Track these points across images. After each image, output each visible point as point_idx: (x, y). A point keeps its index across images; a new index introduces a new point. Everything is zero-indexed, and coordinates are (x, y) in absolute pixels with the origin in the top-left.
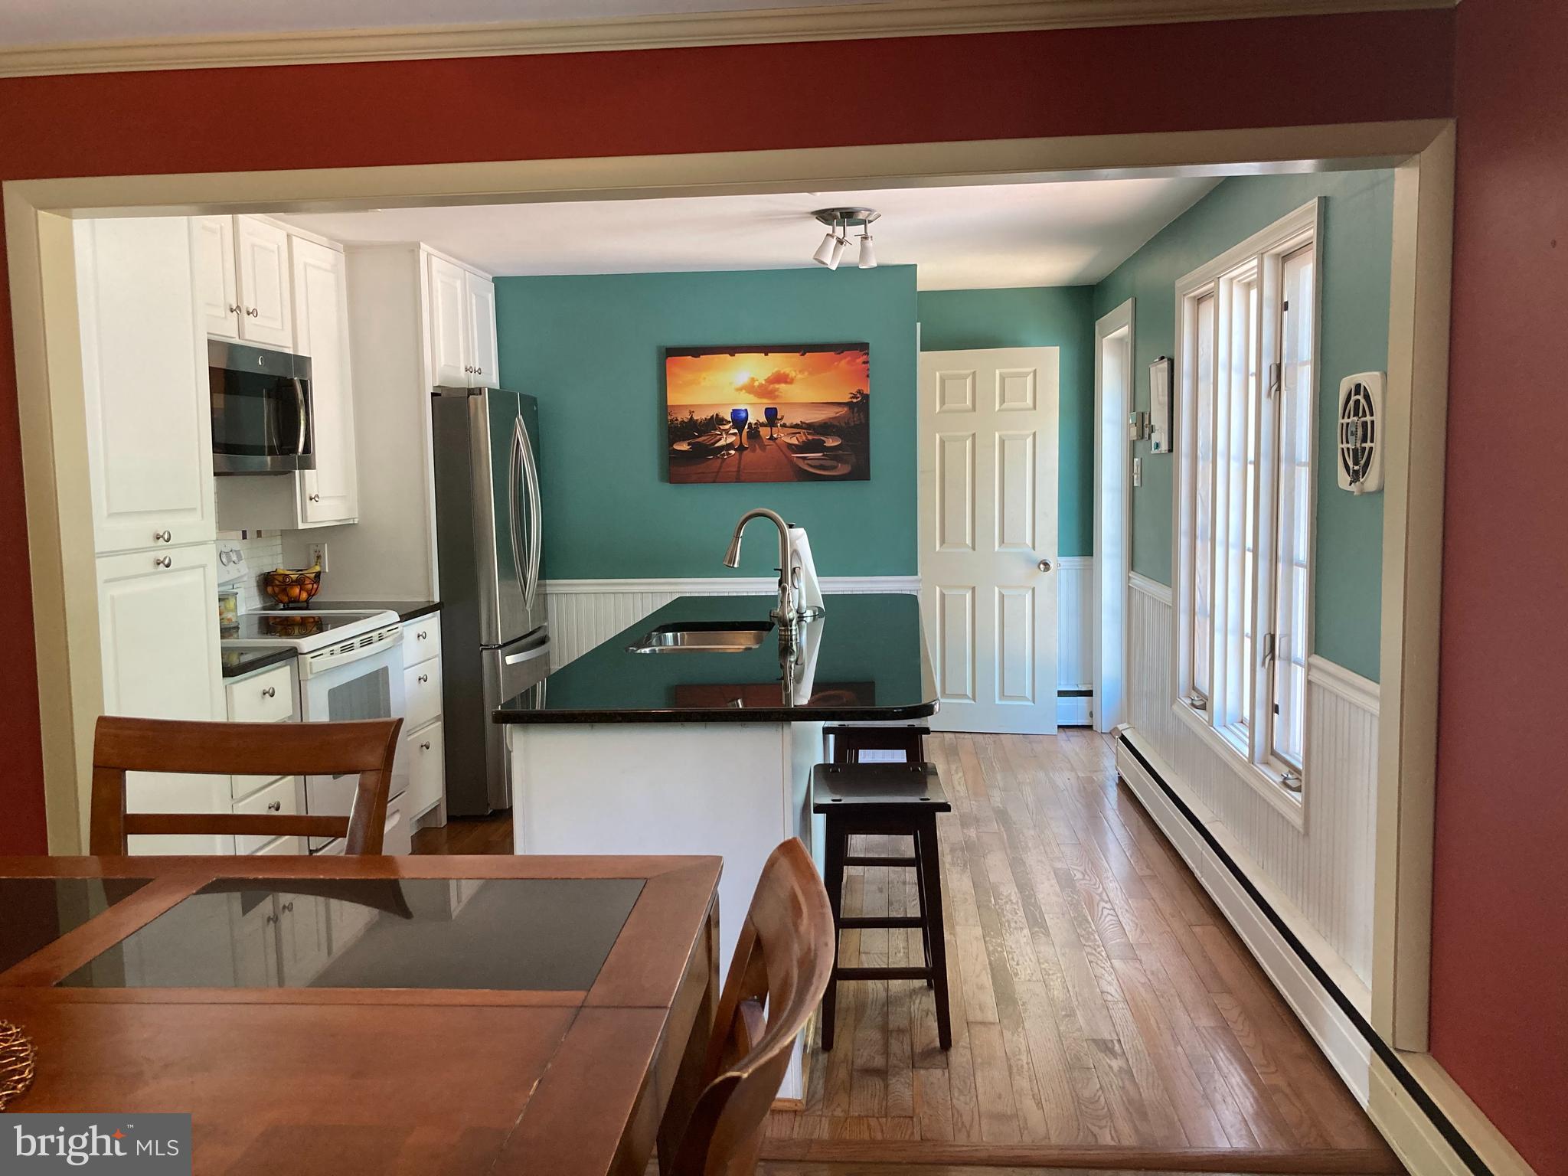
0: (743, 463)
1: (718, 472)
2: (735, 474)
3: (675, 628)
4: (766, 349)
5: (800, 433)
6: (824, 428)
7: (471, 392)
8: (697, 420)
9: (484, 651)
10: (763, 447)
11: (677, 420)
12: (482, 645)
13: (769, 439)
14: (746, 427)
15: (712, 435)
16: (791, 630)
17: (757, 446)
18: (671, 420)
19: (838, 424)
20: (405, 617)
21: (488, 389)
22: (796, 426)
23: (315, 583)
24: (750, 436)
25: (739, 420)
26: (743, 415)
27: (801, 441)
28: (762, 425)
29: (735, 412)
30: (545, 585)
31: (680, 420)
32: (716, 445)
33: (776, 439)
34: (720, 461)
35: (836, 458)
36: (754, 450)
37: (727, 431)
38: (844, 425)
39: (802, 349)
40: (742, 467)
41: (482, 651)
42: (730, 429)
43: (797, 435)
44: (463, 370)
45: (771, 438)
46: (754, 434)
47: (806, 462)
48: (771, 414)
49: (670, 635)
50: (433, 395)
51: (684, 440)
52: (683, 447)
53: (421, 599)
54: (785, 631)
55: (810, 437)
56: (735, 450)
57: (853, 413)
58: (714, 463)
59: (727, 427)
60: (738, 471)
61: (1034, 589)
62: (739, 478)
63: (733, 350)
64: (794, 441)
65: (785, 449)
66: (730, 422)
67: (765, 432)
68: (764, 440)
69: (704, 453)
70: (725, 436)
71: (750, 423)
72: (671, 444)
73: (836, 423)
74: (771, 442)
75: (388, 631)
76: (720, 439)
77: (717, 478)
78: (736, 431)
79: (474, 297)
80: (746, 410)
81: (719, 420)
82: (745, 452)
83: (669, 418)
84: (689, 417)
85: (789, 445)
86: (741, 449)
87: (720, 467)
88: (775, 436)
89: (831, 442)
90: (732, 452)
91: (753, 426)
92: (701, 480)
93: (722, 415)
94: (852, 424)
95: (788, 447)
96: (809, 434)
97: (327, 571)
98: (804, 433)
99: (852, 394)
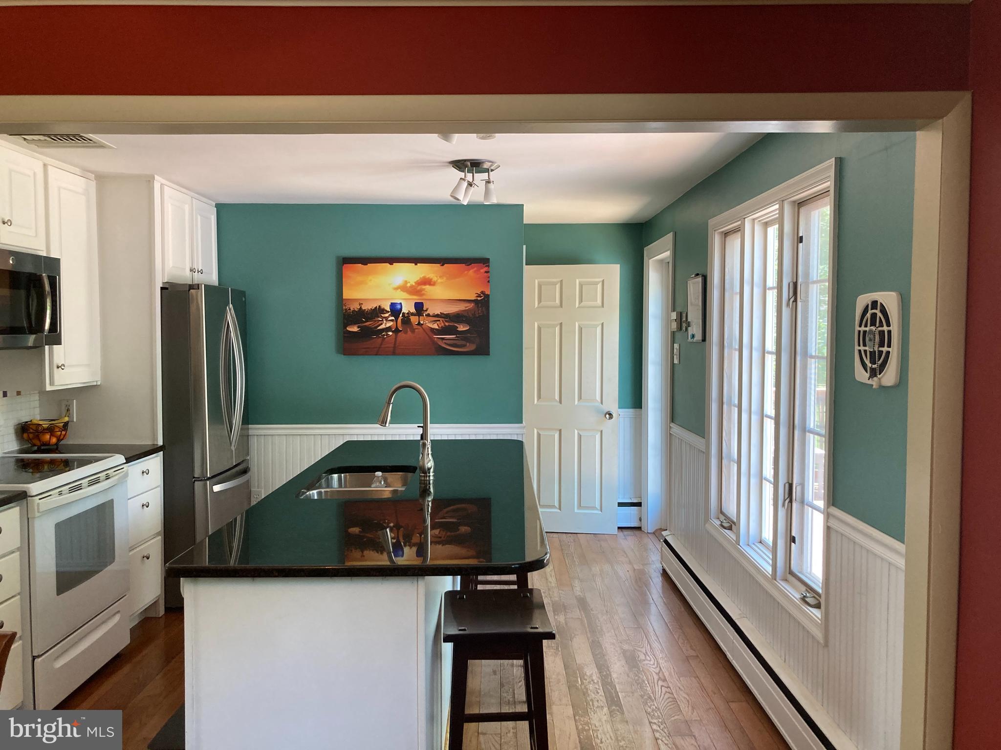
0: (398, 342)
1: (380, 348)
2: (392, 349)
3: (340, 470)
4: (416, 261)
5: (439, 321)
6: (457, 317)
7: (191, 287)
8: (365, 310)
9: (196, 482)
10: (413, 331)
11: (350, 309)
12: (194, 478)
13: (416, 324)
14: (401, 315)
15: (375, 321)
16: (429, 476)
17: (409, 330)
18: (346, 309)
19: (467, 315)
20: (129, 460)
21: (204, 285)
22: (437, 316)
23: (63, 430)
24: (403, 322)
25: (395, 310)
26: (399, 307)
27: (440, 326)
28: (413, 314)
29: (393, 305)
30: (248, 429)
31: (352, 309)
32: (379, 328)
33: (423, 324)
34: (380, 340)
35: (466, 339)
36: (406, 333)
37: (386, 318)
38: (471, 316)
39: (442, 261)
40: (397, 345)
41: (194, 482)
42: (388, 317)
43: (438, 322)
44: (188, 270)
45: (419, 324)
46: (406, 320)
47: (444, 341)
48: (419, 307)
49: (335, 476)
50: (162, 288)
51: (355, 324)
52: (354, 329)
53: (147, 442)
54: (424, 476)
55: (447, 324)
56: (393, 332)
57: (478, 307)
58: (376, 341)
59: (387, 315)
60: (394, 347)
61: (602, 431)
62: (395, 351)
63: (391, 261)
64: (435, 326)
65: (430, 333)
66: (389, 312)
67: (414, 320)
68: (413, 325)
69: (369, 333)
70: (385, 322)
71: (404, 313)
72: (345, 327)
73: (466, 314)
74: (419, 327)
75: (115, 471)
76: (382, 324)
77: (378, 352)
78: (393, 318)
79: (199, 217)
80: (401, 303)
81: (379, 311)
82: (400, 334)
83: (344, 308)
84: (359, 307)
85: (432, 330)
86: (397, 331)
87: (381, 344)
88: (422, 322)
89: (462, 328)
90: (390, 333)
91: (406, 315)
92: (367, 352)
93: (383, 307)
94: (477, 316)
95: (431, 331)
96: (446, 321)
97: (75, 420)
98: (443, 321)
99: (477, 294)
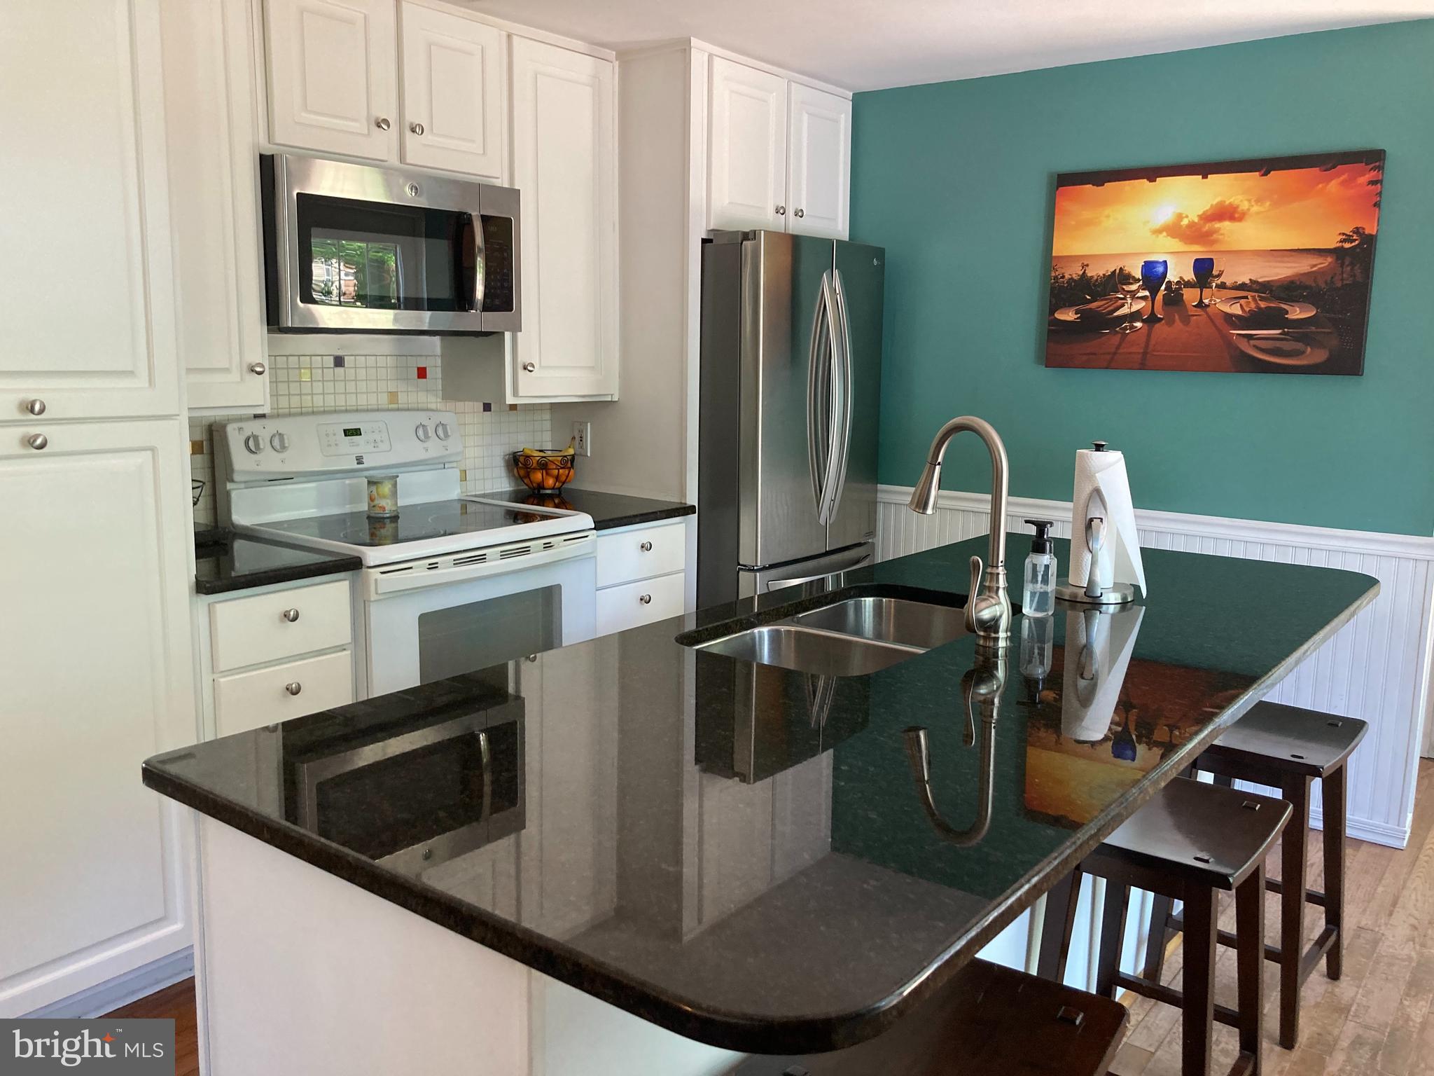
0: (1152, 342)
1: (1115, 353)
2: (1140, 356)
4: (1204, 169)
5: (1246, 297)
6: (1290, 290)
7: (746, 236)
8: (1092, 277)
9: (741, 573)
10: (1186, 319)
11: (1063, 277)
12: (739, 564)
13: (1193, 306)
14: (1163, 287)
15: (1111, 299)
17: (1177, 317)
18: (1056, 278)
19: (1314, 285)
20: (600, 525)
22: (1242, 287)
24: (1168, 301)
25: (1153, 276)
26: (1160, 269)
27: (1247, 309)
28: (1188, 284)
29: (1148, 266)
31: (1067, 276)
32: (1115, 314)
33: (1208, 306)
34: (1116, 339)
35: (1306, 339)
36: (1171, 323)
37: (1133, 294)
38: (1323, 286)
39: (1264, 165)
40: (1151, 347)
41: (738, 572)
42: (1137, 291)
43: (1242, 301)
44: (771, 210)
45: (1200, 305)
46: (1174, 297)
47: (1252, 342)
48: (1204, 269)
50: (704, 241)
51: (1071, 306)
52: (1069, 315)
55: (1263, 305)
56: (1143, 321)
57: (1342, 265)
58: (1109, 340)
59: (1134, 287)
60: (1145, 353)
62: (1146, 362)
63: (1152, 173)
64: (1236, 310)
65: (1220, 322)
66: (1139, 280)
67: (1190, 296)
68: (1189, 307)
69: (1094, 324)
70: (1129, 301)
71: (1169, 282)
72: (1052, 312)
73: (1310, 282)
74: (1199, 311)
75: (565, 540)
76: (1123, 305)
77: (1112, 362)
78: (1147, 293)
80: (1165, 262)
81: (1122, 278)
82: (1157, 325)
83: (1053, 274)
84: (1081, 273)
85: (1228, 317)
86: (1152, 320)
87: (1118, 348)
88: (1206, 301)
89: (1297, 313)
90: (1138, 325)
91: (1174, 287)
92: (1090, 363)
93: (1127, 269)
94: (1339, 285)
95: (1226, 320)
96: (1262, 299)
97: (589, 455)
98: (1254, 298)
99: (1344, 234)
